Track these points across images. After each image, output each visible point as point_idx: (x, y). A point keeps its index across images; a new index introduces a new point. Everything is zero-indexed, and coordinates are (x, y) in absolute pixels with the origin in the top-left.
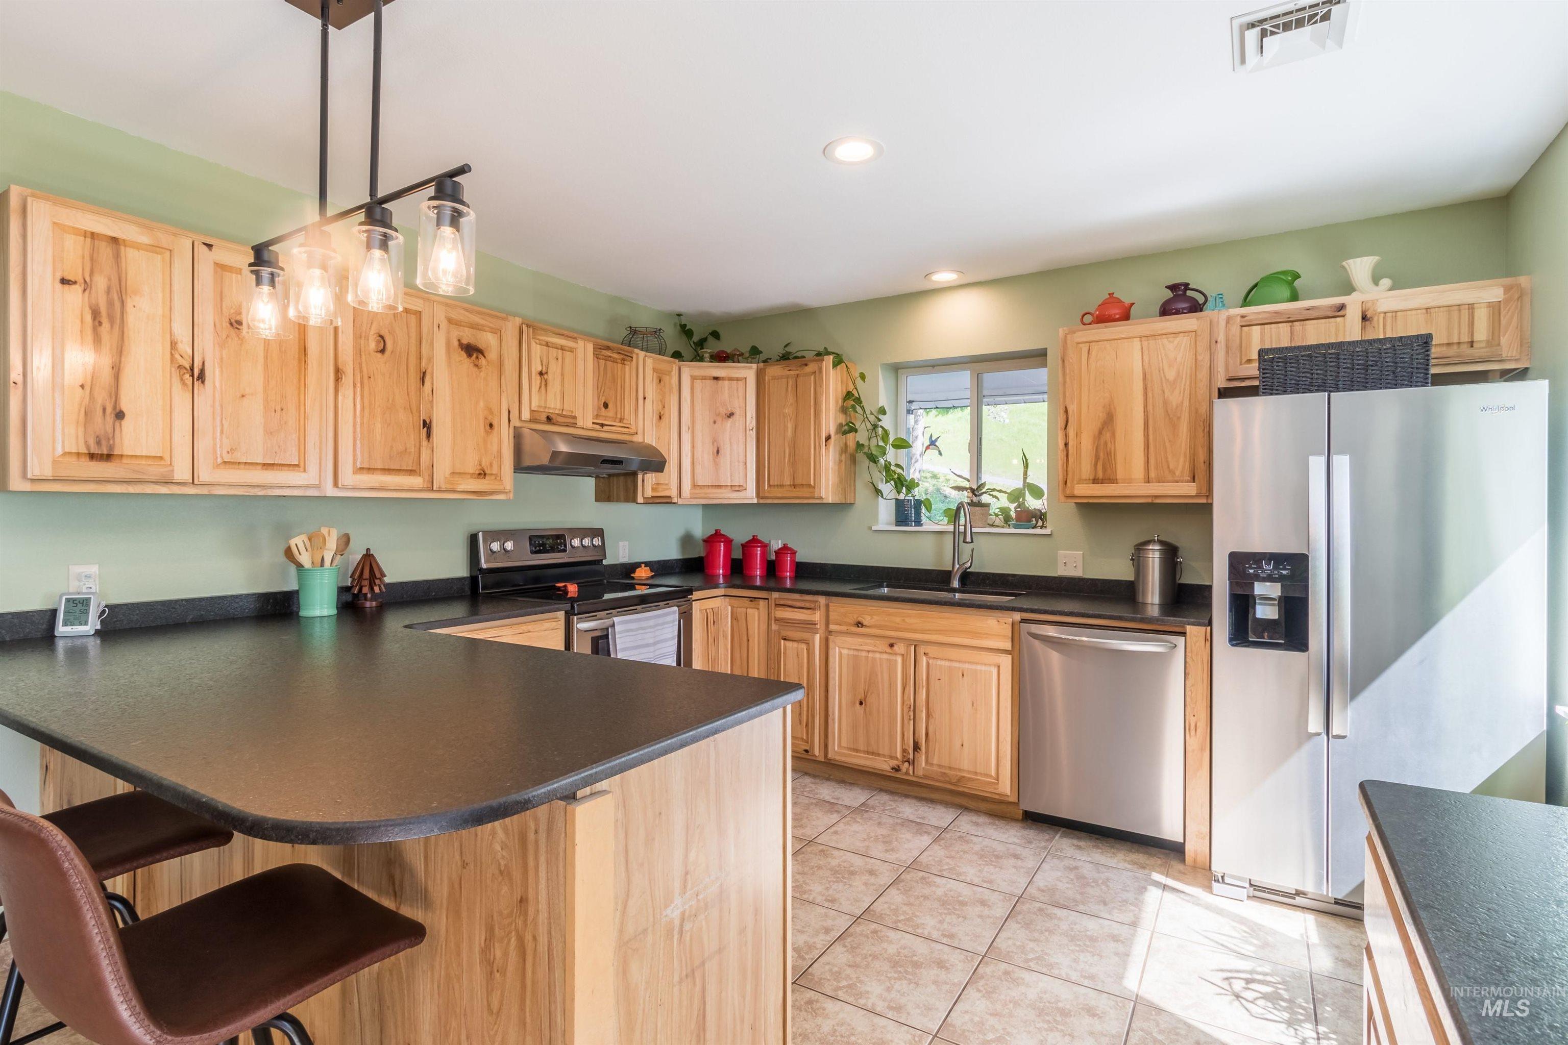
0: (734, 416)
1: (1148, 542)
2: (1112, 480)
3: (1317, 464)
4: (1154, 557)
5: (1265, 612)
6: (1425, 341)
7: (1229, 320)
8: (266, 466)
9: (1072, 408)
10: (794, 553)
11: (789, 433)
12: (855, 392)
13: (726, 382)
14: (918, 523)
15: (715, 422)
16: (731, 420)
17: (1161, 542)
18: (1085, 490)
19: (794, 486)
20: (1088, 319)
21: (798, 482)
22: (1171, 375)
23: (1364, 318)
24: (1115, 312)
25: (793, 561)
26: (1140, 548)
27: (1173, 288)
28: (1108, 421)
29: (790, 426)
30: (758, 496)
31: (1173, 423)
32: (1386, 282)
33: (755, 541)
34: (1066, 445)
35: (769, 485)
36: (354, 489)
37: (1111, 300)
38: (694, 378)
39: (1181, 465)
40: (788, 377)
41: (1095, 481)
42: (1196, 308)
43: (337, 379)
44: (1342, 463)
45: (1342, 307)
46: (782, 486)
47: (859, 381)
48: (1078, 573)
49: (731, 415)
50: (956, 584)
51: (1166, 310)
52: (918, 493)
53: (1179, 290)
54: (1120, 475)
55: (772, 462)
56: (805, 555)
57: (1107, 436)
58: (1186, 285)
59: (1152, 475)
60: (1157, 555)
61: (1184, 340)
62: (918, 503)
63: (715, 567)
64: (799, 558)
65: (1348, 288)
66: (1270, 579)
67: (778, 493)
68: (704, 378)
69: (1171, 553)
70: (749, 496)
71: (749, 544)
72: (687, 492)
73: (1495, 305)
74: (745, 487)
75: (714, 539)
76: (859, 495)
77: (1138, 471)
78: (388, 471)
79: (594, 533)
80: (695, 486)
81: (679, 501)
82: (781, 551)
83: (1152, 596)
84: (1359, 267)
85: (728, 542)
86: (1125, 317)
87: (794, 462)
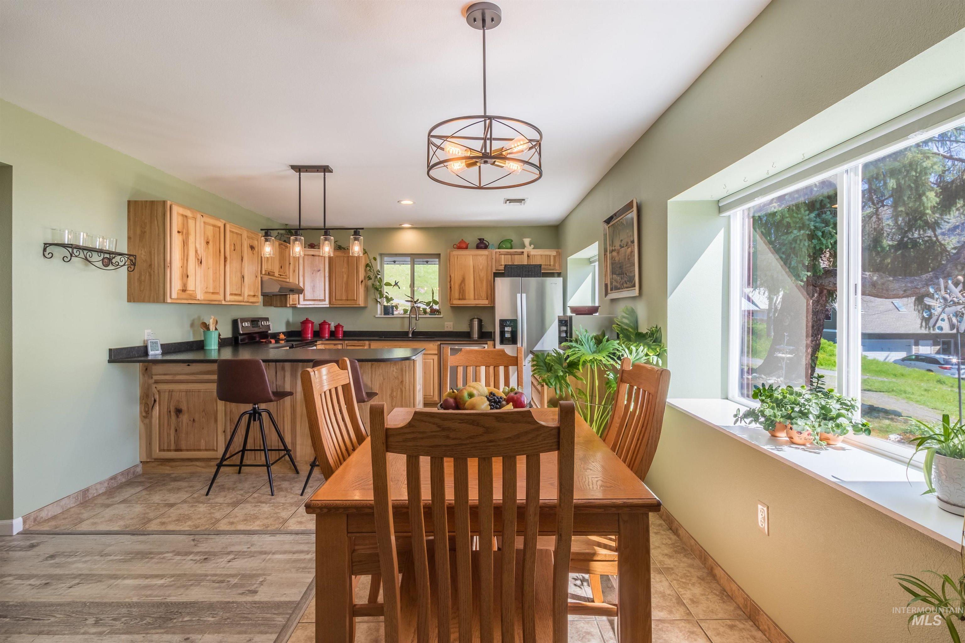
0: (321, 271)
1: (474, 319)
2: (464, 299)
3: (519, 295)
4: (476, 323)
5: (508, 335)
6: (540, 266)
7: (496, 252)
8: (213, 293)
9: (452, 276)
10: (342, 327)
11: (345, 279)
12: (370, 264)
13: (317, 257)
14: (393, 314)
15: (313, 273)
16: (319, 272)
17: (477, 318)
18: (456, 302)
19: (347, 300)
20: (455, 246)
21: (349, 298)
22: (481, 267)
23: (528, 256)
24: (464, 246)
25: (342, 330)
26: (472, 321)
27: (480, 239)
28: (463, 281)
29: (345, 276)
30: (330, 303)
31: (482, 282)
32: (532, 246)
33: (325, 322)
34: (451, 287)
35: (335, 299)
36: (230, 301)
37: (462, 241)
38: (304, 255)
39: (484, 294)
40: (344, 257)
41: (459, 299)
42: (486, 247)
43: (225, 261)
44: (524, 296)
45: (523, 252)
46: (341, 300)
47: (373, 261)
48: (451, 330)
49: (319, 270)
50: (410, 336)
51: (478, 247)
52: (394, 303)
53: (481, 240)
54: (467, 297)
55: (337, 291)
56: (347, 328)
57: (463, 285)
58: (483, 239)
59: (476, 297)
60: (476, 322)
61: (485, 257)
62: (392, 307)
63: (307, 333)
64: (345, 329)
65: (524, 246)
66: (509, 326)
67: (340, 302)
68: (308, 255)
69: (480, 321)
70: (326, 304)
71: (323, 324)
72: (302, 302)
73: (555, 257)
74: (324, 300)
75: (305, 322)
76: (371, 303)
77: (472, 296)
78: (236, 295)
79: (267, 319)
80: (304, 300)
81: (299, 306)
82: (337, 327)
83: (476, 335)
84: (527, 241)
85: (312, 323)
86: (466, 248)
87: (347, 291)
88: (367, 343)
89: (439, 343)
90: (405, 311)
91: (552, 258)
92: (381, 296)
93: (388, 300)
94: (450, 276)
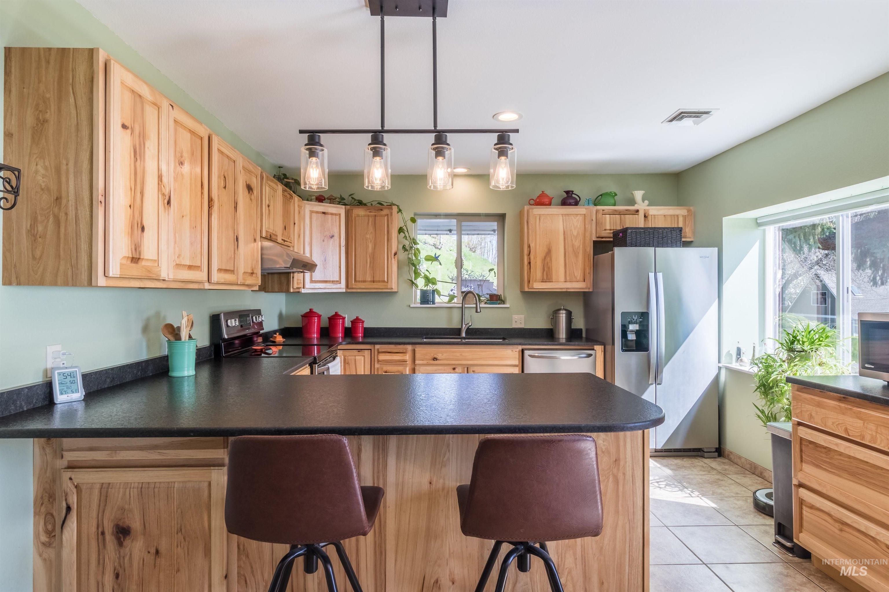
0: (334, 237)
1: (560, 310)
2: (550, 281)
3: (651, 275)
4: (563, 316)
5: (632, 337)
6: (680, 230)
7: (597, 211)
8: (190, 267)
9: (532, 245)
10: (363, 322)
11: (370, 250)
12: (404, 228)
13: (330, 216)
14: (434, 303)
15: (323, 241)
16: (332, 239)
17: (566, 310)
18: (537, 285)
19: (374, 282)
20: (532, 202)
21: (377, 279)
22: (575, 233)
23: (645, 216)
24: (546, 201)
25: (362, 326)
26: (556, 312)
27: (567, 192)
28: (549, 253)
29: (370, 246)
30: (347, 286)
31: (576, 254)
32: (647, 202)
33: (337, 315)
34: (530, 263)
35: (355, 281)
36: (218, 283)
37: (543, 195)
38: (312, 212)
39: (578, 274)
40: (368, 216)
41: (542, 281)
42: (577, 203)
43: (210, 207)
44: (660, 275)
45: (637, 211)
46: (364, 281)
47: (409, 223)
48: (522, 326)
49: (332, 237)
50: (464, 335)
51: (564, 203)
52: (435, 286)
53: (569, 194)
54: (553, 278)
55: (358, 266)
56: (369, 324)
57: (548, 259)
58: (572, 191)
59: (568, 278)
60: (564, 315)
61: (581, 218)
62: (433, 292)
63: (310, 332)
64: (366, 325)
65: (632, 202)
66: (636, 323)
67: (362, 285)
68: (317, 212)
69: (569, 314)
70: (341, 287)
71: (334, 318)
72: (308, 285)
73: (685, 217)
74: (339, 282)
75: (310, 315)
76: (404, 287)
77: (562, 278)
78: (226, 271)
79: (258, 312)
80: (312, 281)
81: (303, 291)
82: (356, 322)
83: (562, 334)
84: (638, 195)
85: (319, 316)
86: (550, 204)
87: (373, 267)
88: (409, 348)
89: (520, 347)
90: (452, 298)
91: (681, 219)
92: (417, 274)
93: (428, 281)
94: (529, 246)
